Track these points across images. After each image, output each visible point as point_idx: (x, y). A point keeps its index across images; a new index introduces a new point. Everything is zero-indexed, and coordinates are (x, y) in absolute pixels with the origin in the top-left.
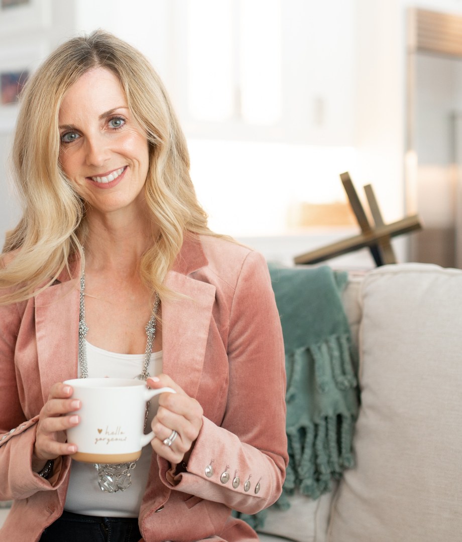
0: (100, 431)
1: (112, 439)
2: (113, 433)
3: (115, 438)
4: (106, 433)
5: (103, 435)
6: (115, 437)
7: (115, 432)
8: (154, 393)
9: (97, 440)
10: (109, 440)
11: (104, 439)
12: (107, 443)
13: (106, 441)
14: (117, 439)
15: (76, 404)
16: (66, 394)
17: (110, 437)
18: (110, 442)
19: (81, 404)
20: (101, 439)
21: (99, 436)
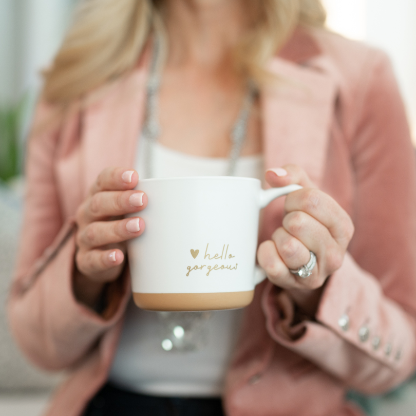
0: (194, 253)
1: (215, 267)
2: (216, 257)
3: (219, 266)
4: (205, 256)
5: (200, 260)
6: (220, 262)
7: (220, 255)
8: (275, 193)
9: (189, 268)
10: (209, 268)
11: (201, 268)
12: (208, 274)
13: (205, 270)
14: (223, 267)
15: (136, 198)
16: (127, 183)
17: (213, 263)
18: (213, 272)
19: (145, 197)
20: (196, 267)
21: (193, 262)
